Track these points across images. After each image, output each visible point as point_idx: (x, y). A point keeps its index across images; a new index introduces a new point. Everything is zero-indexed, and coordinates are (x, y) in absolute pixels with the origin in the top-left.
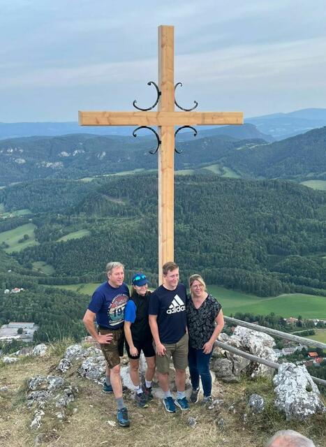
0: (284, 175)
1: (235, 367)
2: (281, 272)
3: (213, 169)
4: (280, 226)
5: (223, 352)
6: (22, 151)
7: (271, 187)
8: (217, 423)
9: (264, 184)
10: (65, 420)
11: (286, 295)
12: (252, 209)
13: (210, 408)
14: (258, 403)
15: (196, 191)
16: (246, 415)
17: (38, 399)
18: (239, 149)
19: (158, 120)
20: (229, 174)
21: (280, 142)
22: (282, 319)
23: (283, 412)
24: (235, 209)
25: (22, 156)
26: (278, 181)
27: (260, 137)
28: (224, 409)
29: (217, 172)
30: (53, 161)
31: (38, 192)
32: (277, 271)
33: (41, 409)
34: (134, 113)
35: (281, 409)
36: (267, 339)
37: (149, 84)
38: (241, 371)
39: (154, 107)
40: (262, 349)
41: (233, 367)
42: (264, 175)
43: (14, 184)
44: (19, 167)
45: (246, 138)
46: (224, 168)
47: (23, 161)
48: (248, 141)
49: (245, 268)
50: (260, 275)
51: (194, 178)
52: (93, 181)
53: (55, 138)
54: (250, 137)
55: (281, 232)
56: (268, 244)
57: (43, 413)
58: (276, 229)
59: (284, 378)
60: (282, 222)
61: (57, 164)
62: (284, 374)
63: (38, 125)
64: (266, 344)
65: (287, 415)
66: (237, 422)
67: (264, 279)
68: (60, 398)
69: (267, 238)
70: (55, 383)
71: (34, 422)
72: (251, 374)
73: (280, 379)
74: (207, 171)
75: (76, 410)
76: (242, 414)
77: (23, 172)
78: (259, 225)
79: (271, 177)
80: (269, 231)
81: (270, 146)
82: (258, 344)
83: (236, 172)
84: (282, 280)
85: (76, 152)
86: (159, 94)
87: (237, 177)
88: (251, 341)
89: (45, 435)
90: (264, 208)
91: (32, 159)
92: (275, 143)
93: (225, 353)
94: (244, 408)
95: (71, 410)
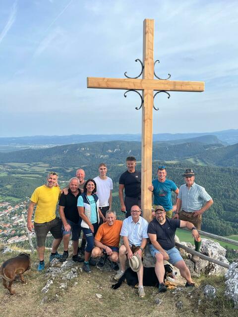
0: (235, 165)
1: (196, 267)
2: (232, 222)
3: (191, 160)
4: (232, 195)
5: (187, 254)
6: (88, 149)
7: (226, 172)
8: (176, 304)
9: (222, 170)
10: (66, 289)
11: (235, 235)
12: (215, 184)
13: (173, 293)
14: (211, 292)
15: (181, 172)
16: (200, 300)
17: (53, 273)
18: (207, 149)
19: (141, 85)
20: (200, 164)
21: (232, 146)
22: (232, 249)
23: (232, 301)
24: (204, 184)
25: (88, 151)
26: (231, 168)
27: (220, 142)
28: (183, 295)
29: (193, 162)
30: (104, 155)
31: (96, 171)
32: (230, 221)
33: (52, 279)
34: (125, 80)
35: (230, 298)
36: (221, 249)
37: (136, 61)
38: (201, 270)
39: (139, 76)
40: (217, 256)
41: (195, 267)
42: (222, 165)
43: (83, 166)
44: (87, 157)
45: (211, 143)
46: (198, 160)
47: (89, 154)
48: (213, 145)
49: (210, 218)
50: (219, 223)
51: (180, 165)
52: (124, 166)
53: (105, 143)
54: (213, 142)
55: (232, 198)
56: (224, 205)
57: (52, 282)
58: (229, 196)
59: (234, 274)
60: (233, 192)
61: (106, 156)
62: (234, 270)
63: (96, 136)
64: (220, 253)
65: (235, 303)
66: (192, 305)
67: (221, 226)
68: (67, 273)
69: (224, 202)
70: (66, 264)
71: (45, 288)
72: (208, 273)
73: (230, 274)
74: (188, 162)
75: (76, 283)
76: (197, 299)
77: (88, 160)
78: (219, 193)
79: (226, 166)
80: (225, 197)
81: (226, 148)
82: (214, 252)
83: (205, 162)
84: (233, 227)
85: (116, 150)
86: (143, 67)
87: (206, 165)
88: (209, 249)
89: (49, 298)
90: (222, 183)
91: (93, 154)
92: (229, 146)
93: (189, 256)
94: (199, 295)
95: (73, 283)
